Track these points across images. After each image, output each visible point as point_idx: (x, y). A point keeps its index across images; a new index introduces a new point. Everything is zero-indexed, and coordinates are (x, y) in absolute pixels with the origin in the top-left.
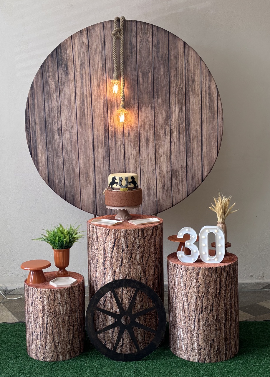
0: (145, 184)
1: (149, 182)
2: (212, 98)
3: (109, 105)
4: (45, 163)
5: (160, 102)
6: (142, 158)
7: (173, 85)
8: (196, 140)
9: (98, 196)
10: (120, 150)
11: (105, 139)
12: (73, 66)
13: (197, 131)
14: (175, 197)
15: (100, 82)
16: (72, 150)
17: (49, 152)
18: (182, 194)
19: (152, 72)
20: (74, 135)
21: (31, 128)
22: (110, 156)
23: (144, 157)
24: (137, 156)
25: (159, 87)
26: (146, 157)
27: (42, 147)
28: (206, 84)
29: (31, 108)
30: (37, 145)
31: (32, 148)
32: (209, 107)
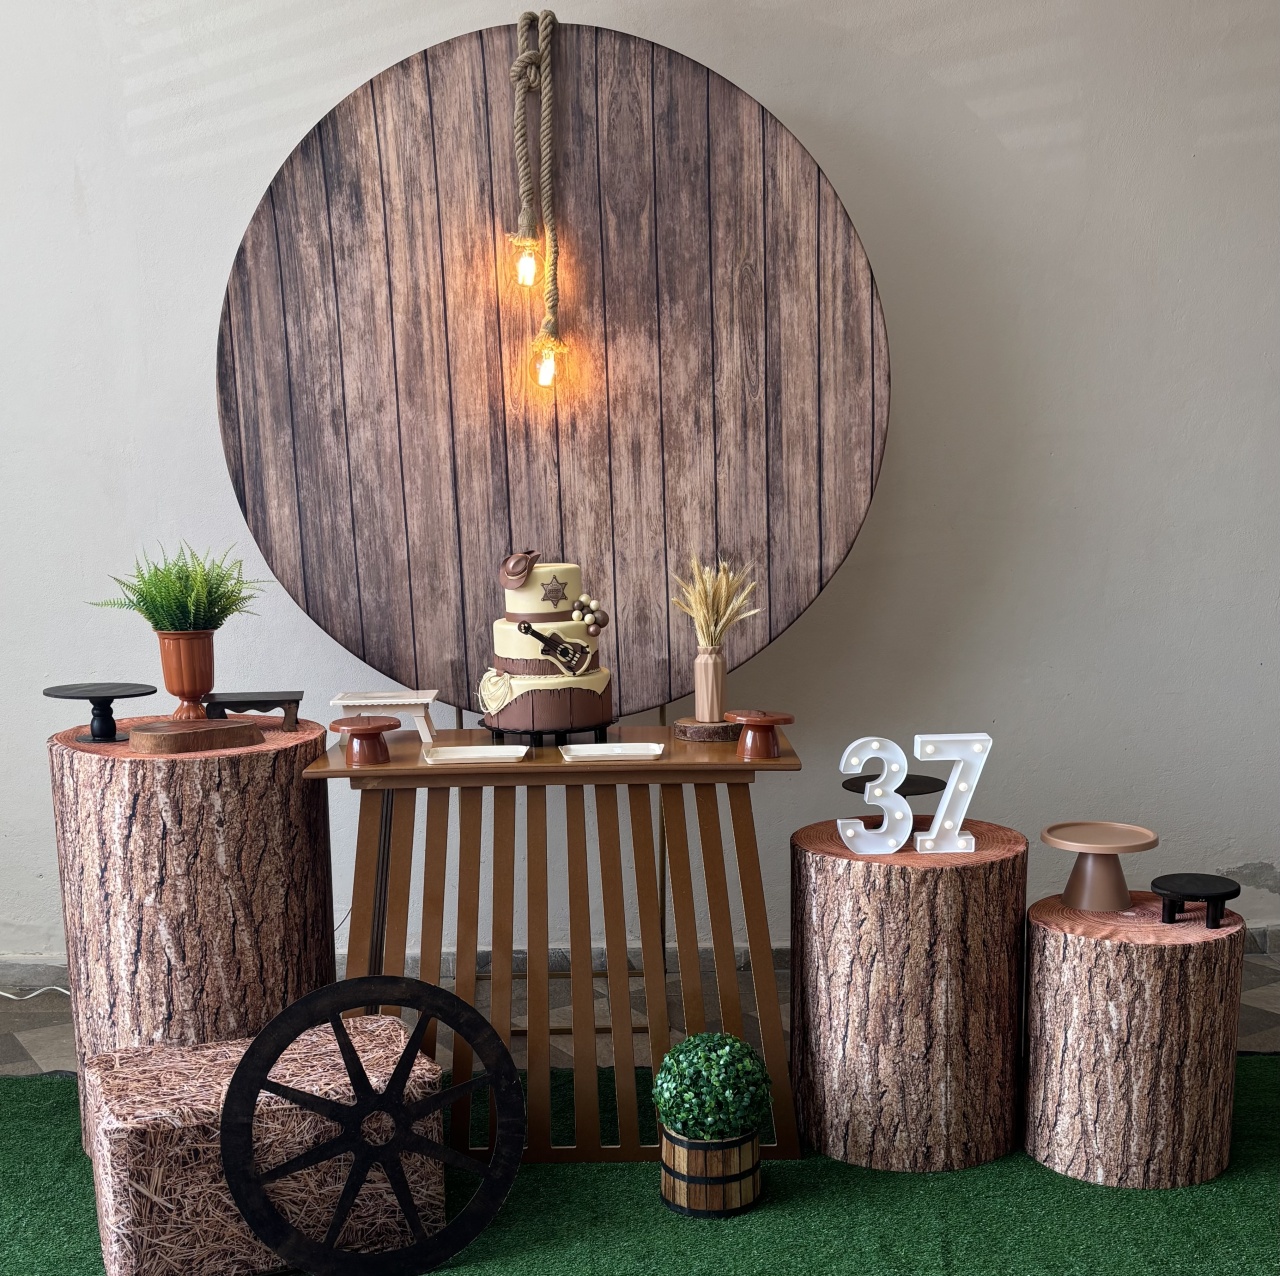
0: (630, 602)
1: (642, 596)
2: (855, 302)
3: (506, 328)
4: (293, 531)
5: (681, 317)
6: (619, 513)
7: (723, 256)
8: (801, 450)
9: (471, 643)
10: (544, 484)
11: (492, 446)
12: (378, 189)
13: (803, 417)
14: (731, 646)
15: (473, 247)
16: (381, 486)
17: (303, 493)
18: (754, 633)
19: (650, 209)
20: (388, 433)
21: (241, 409)
22: (512, 505)
23: (627, 510)
24: (601, 504)
25: (676, 264)
26: (632, 508)
27: (279, 474)
28: (834, 254)
29: (239, 340)
30: (262, 468)
31: (246, 477)
32: (845, 333)
